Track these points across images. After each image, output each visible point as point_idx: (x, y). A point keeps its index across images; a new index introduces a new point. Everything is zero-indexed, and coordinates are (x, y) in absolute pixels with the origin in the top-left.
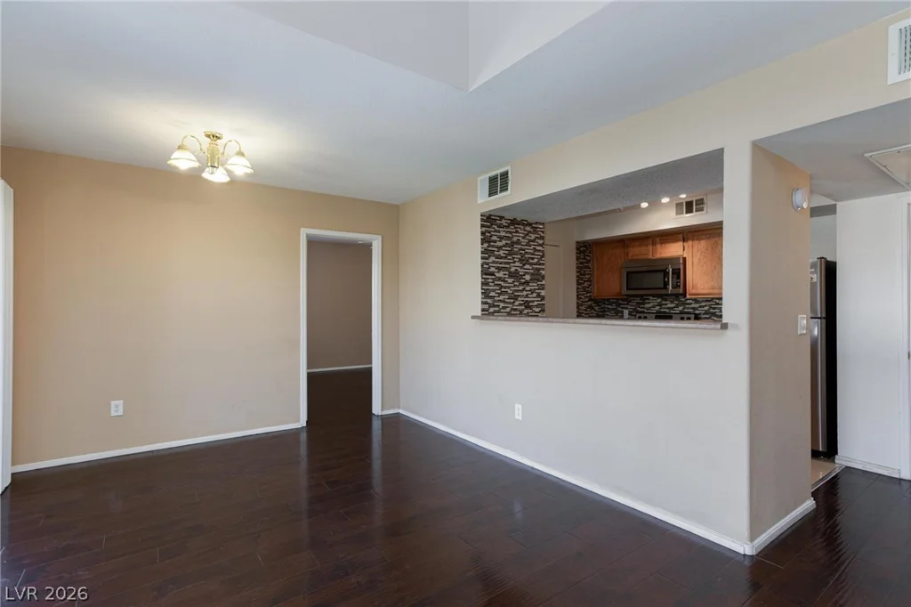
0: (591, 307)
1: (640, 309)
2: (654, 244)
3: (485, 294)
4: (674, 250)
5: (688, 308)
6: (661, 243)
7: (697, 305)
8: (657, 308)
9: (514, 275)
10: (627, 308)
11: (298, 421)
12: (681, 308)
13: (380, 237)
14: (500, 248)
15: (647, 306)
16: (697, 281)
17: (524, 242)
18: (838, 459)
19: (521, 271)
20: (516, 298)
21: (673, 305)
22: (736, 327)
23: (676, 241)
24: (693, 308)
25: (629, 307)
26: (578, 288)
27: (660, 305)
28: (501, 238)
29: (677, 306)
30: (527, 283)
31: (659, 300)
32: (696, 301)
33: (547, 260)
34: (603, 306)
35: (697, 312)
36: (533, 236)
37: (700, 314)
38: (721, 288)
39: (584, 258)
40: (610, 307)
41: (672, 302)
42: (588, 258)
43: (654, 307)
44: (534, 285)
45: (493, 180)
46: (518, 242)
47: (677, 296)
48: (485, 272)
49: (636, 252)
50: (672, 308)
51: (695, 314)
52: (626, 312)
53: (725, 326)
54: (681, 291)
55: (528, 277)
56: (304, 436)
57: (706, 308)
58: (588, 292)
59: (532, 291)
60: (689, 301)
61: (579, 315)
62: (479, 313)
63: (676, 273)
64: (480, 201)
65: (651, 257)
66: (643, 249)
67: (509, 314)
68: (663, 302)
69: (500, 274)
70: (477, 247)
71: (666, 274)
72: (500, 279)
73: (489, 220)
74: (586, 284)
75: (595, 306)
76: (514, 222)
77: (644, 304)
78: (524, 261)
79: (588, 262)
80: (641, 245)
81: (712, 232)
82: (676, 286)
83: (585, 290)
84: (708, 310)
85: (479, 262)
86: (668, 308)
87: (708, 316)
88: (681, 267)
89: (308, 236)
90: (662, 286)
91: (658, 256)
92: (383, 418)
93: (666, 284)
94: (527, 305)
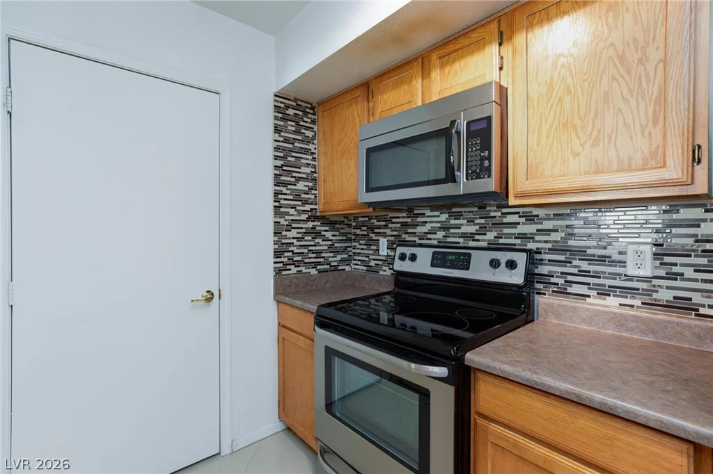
0: (315, 233)
1: (408, 238)
2: (426, 73)
4: (473, 75)
5: (509, 236)
6: (442, 66)
7: (530, 229)
8: (440, 235)
10: (384, 235)
12: (491, 236)
15: (421, 230)
21: (472, 229)
23: (480, 46)
24: (523, 236)
25: (388, 232)
26: (276, 194)
27: (445, 228)
29: (483, 230)
31: (444, 217)
34: (347, 230)
35: (532, 246)
37: (538, 252)
39: (297, 132)
40: (358, 232)
41: (471, 221)
42: (309, 134)
43: (433, 232)
47: (480, 201)
49: (389, 102)
50: (471, 236)
51: (529, 252)
52: (383, 244)
54: (493, 185)
57: (555, 237)
58: (305, 202)
60: (510, 219)
63: (481, 132)
66: (403, 92)
68: (453, 222)
74: (301, 186)
75: (326, 229)
77: (416, 225)
79: (309, 141)
80: (396, 86)
82: (479, 172)
83: (297, 196)
86: (464, 236)
87: (562, 258)
88: (495, 112)
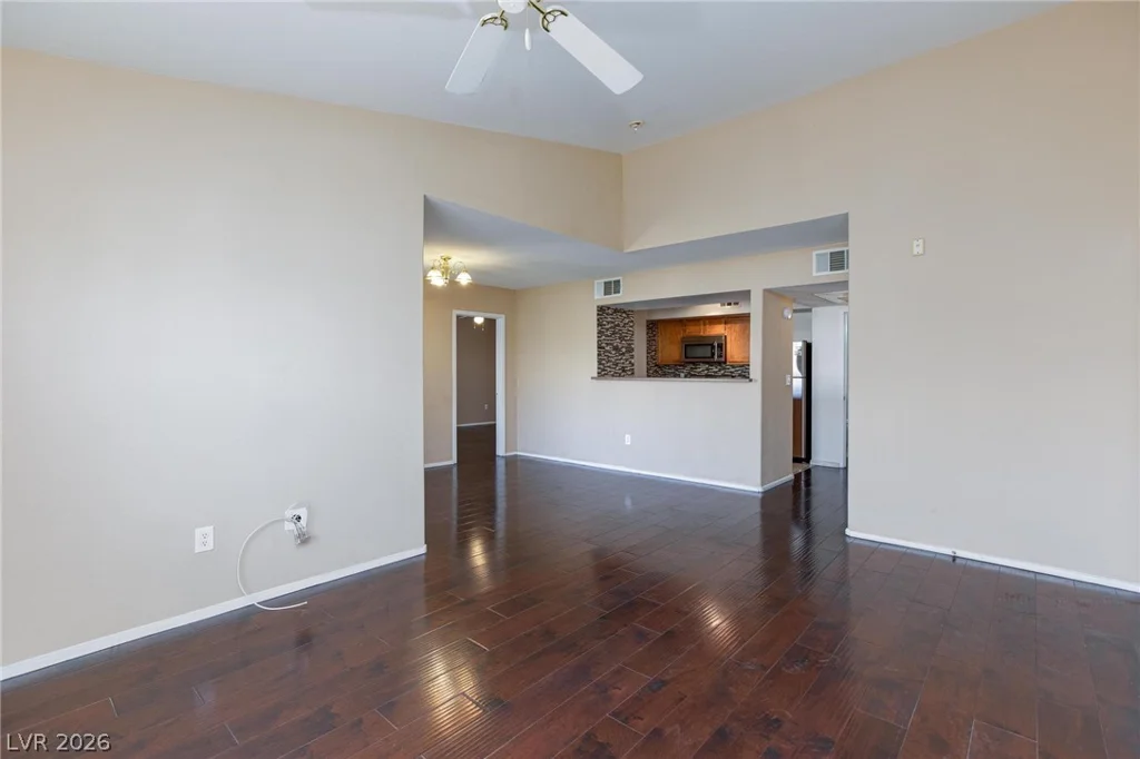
0: (656, 371)
1: (693, 373)
2: (705, 325)
3: (600, 363)
4: (719, 330)
5: (727, 372)
6: (710, 324)
7: (734, 369)
8: (706, 372)
9: (616, 348)
10: (683, 372)
11: (451, 458)
12: (722, 371)
13: (503, 316)
14: (607, 330)
15: (698, 370)
16: (733, 352)
17: (622, 325)
18: (811, 463)
19: (620, 346)
20: (617, 365)
21: (717, 369)
22: (756, 381)
23: (720, 323)
24: (731, 371)
25: (685, 371)
26: (647, 356)
27: (707, 369)
28: (608, 323)
29: (720, 370)
30: (623, 354)
31: (707, 366)
32: (733, 367)
33: (635, 338)
34: (665, 370)
35: (734, 373)
36: (627, 321)
37: (735, 375)
38: (749, 358)
39: (652, 333)
40: (670, 371)
41: (717, 367)
42: (655, 333)
43: (703, 370)
44: (627, 356)
45: (607, 285)
46: (618, 325)
47: (719, 363)
48: (599, 347)
49: (692, 330)
50: (717, 371)
51: (733, 375)
52: (682, 375)
53: (751, 380)
54: (723, 359)
55: (624, 350)
56: (455, 470)
57: (740, 372)
58: (654, 360)
59: (627, 360)
60: (728, 367)
61: (648, 376)
62: (596, 375)
63: (720, 346)
64: (596, 297)
65: (702, 334)
66: (697, 328)
67: (613, 376)
68: (711, 367)
69: (608, 348)
70: (595, 329)
71: (713, 347)
72: (607, 351)
73: (602, 310)
74: (653, 353)
75: (658, 369)
76: (616, 311)
77: (696, 368)
78: (621, 338)
79: (654, 336)
80: (695, 325)
81: (744, 319)
82: (720, 356)
83: (652, 358)
84: (742, 372)
85: (596, 339)
86: (714, 371)
87: (742, 375)
88: (723, 342)
89: (458, 317)
90: (709, 355)
91: (707, 334)
92: (505, 457)
93: (713, 354)
94: (624, 370)
